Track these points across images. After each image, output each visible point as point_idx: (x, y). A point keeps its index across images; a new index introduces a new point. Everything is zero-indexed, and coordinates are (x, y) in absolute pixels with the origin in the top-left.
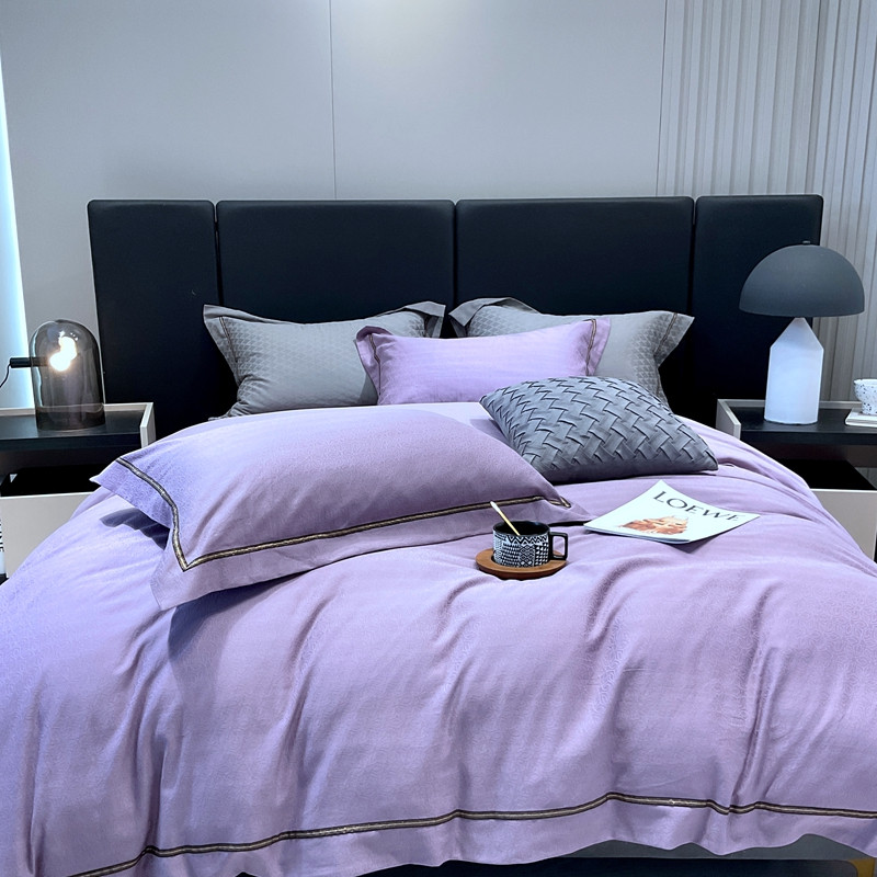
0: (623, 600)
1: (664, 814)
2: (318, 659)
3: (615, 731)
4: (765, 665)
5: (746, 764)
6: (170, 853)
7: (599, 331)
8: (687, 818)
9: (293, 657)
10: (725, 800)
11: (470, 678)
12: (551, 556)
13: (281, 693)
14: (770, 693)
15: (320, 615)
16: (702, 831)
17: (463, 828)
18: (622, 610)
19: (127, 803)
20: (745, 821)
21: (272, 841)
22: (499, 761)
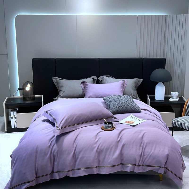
0: (123, 134)
1: (128, 166)
2: (78, 143)
3: (121, 154)
4: (143, 144)
5: (140, 159)
6: (56, 172)
7: (125, 82)
8: (132, 167)
9: (74, 143)
10: (137, 164)
11: (100, 146)
12: (113, 127)
13: (72, 148)
14: (144, 148)
15: (78, 136)
16: (134, 169)
17: (99, 169)
18: (123, 136)
19: (49, 165)
20: (140, 168)
21: (71, 170)
22: (104, 159)
